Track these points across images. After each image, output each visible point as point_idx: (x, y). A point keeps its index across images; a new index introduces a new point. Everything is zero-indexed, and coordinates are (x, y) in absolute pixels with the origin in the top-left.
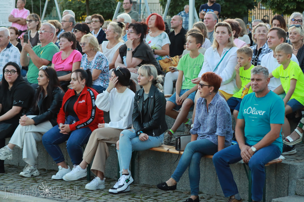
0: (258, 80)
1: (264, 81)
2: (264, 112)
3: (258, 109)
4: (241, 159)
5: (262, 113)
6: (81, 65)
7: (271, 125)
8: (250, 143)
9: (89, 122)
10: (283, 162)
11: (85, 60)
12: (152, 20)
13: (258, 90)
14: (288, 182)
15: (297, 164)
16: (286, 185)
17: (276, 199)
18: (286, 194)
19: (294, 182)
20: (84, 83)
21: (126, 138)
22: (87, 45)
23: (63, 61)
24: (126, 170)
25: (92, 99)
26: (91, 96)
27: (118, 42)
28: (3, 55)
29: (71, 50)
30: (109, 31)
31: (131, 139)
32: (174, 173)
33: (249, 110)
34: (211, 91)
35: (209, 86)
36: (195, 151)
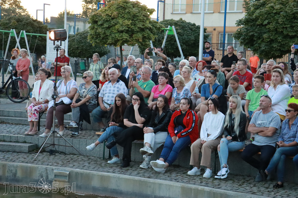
11: (176, 92)
12: (200, 66)
20: (188, 107)
21: (225, 143)
22: (178, 82)
23: (160, 92)
24: (226, 165)
25: (193, 116)
26: (193, 114)
27: (190, 80)
28: (115, 87)
29: (166, 84)
30: (185, 72)
31: (227, 144)
32: (268, 168)
34: (296, 114)
35: (295, 111)
36: (282, 154)
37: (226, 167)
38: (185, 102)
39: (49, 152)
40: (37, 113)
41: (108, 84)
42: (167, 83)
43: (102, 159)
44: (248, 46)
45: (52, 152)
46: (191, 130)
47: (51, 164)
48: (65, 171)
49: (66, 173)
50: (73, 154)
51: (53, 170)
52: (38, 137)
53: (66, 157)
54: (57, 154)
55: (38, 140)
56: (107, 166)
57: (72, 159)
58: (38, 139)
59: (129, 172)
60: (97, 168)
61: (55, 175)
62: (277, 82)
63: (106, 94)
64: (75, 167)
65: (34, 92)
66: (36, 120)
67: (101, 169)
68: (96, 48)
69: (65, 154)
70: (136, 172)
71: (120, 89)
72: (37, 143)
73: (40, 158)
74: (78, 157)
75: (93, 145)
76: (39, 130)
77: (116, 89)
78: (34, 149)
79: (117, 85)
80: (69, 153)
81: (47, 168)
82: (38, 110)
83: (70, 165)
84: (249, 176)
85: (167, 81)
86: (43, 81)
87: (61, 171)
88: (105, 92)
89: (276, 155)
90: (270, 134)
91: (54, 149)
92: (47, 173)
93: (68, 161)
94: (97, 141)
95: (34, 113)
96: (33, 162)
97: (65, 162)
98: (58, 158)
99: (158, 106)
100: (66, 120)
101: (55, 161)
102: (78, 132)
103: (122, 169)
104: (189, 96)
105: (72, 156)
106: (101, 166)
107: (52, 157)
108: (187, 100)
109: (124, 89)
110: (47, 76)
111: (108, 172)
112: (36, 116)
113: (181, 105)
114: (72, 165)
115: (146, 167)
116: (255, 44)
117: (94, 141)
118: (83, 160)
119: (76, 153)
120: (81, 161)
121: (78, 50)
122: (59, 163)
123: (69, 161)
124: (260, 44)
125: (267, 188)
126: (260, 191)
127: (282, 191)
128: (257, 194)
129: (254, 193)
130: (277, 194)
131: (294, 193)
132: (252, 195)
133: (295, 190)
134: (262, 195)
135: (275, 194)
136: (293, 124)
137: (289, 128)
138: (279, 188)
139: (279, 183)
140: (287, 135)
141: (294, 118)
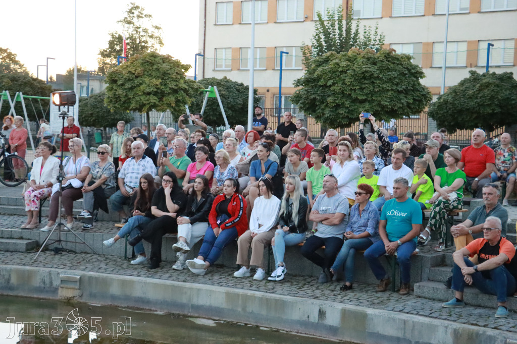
0: (397, 188)
1: (402, 189)
2: (405, 214)
3: (400, 211)
4: (386, 253)
5: (404, 215)
6: (214, 176)
7: (413, 225)
8: (393, 239)
9: (236, 220)
10: (419, 254)
11: (218, 171)
12: (250, 137)
13: (397, 196)
14: (422, 270)
15: (429, 256)
16: (420, 272)
17: (417, 284)
18: (420, 279)
19: (427, 270)
20: (234, 190)
21: (281, 236)
22: (221, 159)
23: (199, 171)
24: (282, 263)
25: (240, 201)
26: (240, 199)
27: (236, 155)
28: (139, 165)
29: (206, 161)
30: (229, 145)
31: (284, 237)
32: (334, 265)
33: (392, 213)
34: (367, 198)
35: (366, 194)
36: (351, 248)
37: (282, 266)
38: (230, 184)
39: (53, 251)
40: (37, 200)
41: (130, 161)
42: (207, 159)
43: (123, 258)
44: (309, 113)
45: (57, 251)
46: (238, 219)
47: (55, 266)
48: (74, 275)
49: (76, 278)
50: (85, 253)
51: (58, 274)
52: (38, 231)
53: (76, 256)
54: (64, 253)
55: (39, 236)
56: (129, 267)
57: (84, 260)
58: (39, 233)
59: (159, 274)
60: (117, 270)
61: (62, 281)
62: (344, 158)
63: (128, 173)
64: (88, 269)
65: (33, 172)
66: (37, 209)
67: (122, 272)
68: (116, 115)
69: (74, 252)
70: (167, 275)
71: (146, 168)
72: (37, 239)
73: (41, 258)
74: (91, 256)
75: (111, 240)
76: (40, 221)
77: (141, 168)
78: (34, 247)
79: (143, 162)
80: (80, 252)
81: (50, 271)
82: (39, 196)
83: (81, 267)
84: (311, 276)
85: (206, 157)
86: (45, 158)
87: (70, 274)
88: (126, 172)
89: (344, 250)
90: (336, 221)
91: (60, 247)
92: (51, 278)
93: (78, 261)
94: (117, 236)
95: (33, 201)
96: (32, 265)
97: (75, 263)
98: (66, 258)
99: (195, 189)
100: (76, 208)
101: (61, 262)
102: (92, 224)
103: (149, 271)
104: (235, 176)
105: (83, 255)
106: (123, 268)
107: (58, 257)
108: (232, 181)
109: (152, 167)
110: (51, 151)
111: (131, 275)
112: (36, 204)
113: (224, 188)
114: (85, 267)
115: (180, 268)
116: (317, 110)
117: (112, 235)
118: (98, 260)
119: (89, 252)
120: (95, 262)
121: (93, 117)
122: (66, 265)
123: (80, 262)
124: (323, 110)
125: (333, 291)
126: (324, 295)
127: (350, 294)
128: (320, 298)
129: (317, 297)
130: (345, 298)
131: (364, 296)
132: (315, 300)
133: (367, 291)
134: (327, 299)
135: (342, 298)
136: (364, 210)
137: (360, 215)
138: (347, 290)
139: (348, 284)
140: (357, 223)
141: (366, 202)
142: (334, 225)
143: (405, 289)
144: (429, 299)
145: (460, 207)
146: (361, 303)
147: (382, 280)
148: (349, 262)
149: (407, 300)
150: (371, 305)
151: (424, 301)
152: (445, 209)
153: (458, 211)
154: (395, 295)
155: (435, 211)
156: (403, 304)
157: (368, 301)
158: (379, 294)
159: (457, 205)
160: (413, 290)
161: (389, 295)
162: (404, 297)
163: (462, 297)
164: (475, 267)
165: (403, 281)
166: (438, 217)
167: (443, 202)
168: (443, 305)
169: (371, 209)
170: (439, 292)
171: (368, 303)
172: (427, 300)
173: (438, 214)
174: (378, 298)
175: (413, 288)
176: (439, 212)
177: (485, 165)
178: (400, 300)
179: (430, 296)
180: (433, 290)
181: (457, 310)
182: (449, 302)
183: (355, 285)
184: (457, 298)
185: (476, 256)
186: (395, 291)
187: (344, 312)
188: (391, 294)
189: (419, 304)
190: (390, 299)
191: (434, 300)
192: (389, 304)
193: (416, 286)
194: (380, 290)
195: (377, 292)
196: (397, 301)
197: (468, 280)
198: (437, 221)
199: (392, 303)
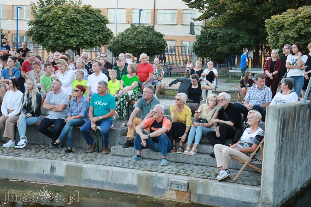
1: (102, 88)
2: (106, 104)
3: (103, 102)
5: (105, 104)
7: (110, 110)
10: (113, 129)
14: (115, 138)
15: (119, 129)
16: (114, 140)
17: (113, 147)
18: (114, 144)
19: (118, 138)
21: (23, 119)
24: (24, 136)
31: (25, 119)
32: (60, 137)
33: (98, 103)
34: (82, 94)
35: (81, 91)
36: (71, 125)
37: (25, 139)
44: (38, 42)
84: (44, 144)
90: (60, 109)
116: (44, 41)
124: (47, 40)
125: (59, 153)
126: (54, 156)
127: (71, 155)
128: (51, 158)
129: (49, 158)
130: (67, 158)
131: (80, 156)
132: (48, 160)
133: (81, 153)
134: (56, 159)
135: (66, 158)
136: (80, 102)
137: (77, 104)
138: (69, 153)
139: (69, 148)
140: (75, 110)
141: (81, 97)
142: (59, 111)
143: (106, 150)
144: (120, 156)
145: (136, 99)
146: (78, 160)
147: (91, 145)
148: (70, 135)
149: (107, 157)
150: (85, 161)
151: (118, 157)
152: (126, 100)
153: (134, 101)
154: (99, 154)
155: (120, 101)
156: (105, 160)
157: (83, 159)
158: (89, 154)
159: (134, 98)
160: (110, 151)
161: (96, 154)
162: (105, 155)
163: (141, 154)
164: (148, 135)
165: (104, 146)
166: (122, 104)
167: (126, 95)
168: (130, 159)
169: (84, 101)
170: (126, 152)
171: (83, 160)
172: (119, 157)
173: (122, 103)
174: (89, 157)
175: (110, 150)
176: (123, 102)
177: (149, 74)
178: (102, 157)
179: (121, 154)
180: (123, 150)
181: (138, 162)
182: (133, 158)
183: (73, 149)
184: (137, 155)
185: (149, 128)
186: (99, 152)
187: (68, 168)
188: (97, 154)
189: (115, 160)
190: (96, 157)
191: (123, 156)
192: (96, 160)
193: (112, 148)
194: (89, 151)
195: (87, 153)
196: (101, 158)
197: (144, 143)
198: (121, 107)
199: (98, 160)
